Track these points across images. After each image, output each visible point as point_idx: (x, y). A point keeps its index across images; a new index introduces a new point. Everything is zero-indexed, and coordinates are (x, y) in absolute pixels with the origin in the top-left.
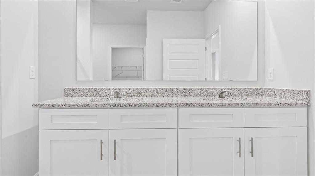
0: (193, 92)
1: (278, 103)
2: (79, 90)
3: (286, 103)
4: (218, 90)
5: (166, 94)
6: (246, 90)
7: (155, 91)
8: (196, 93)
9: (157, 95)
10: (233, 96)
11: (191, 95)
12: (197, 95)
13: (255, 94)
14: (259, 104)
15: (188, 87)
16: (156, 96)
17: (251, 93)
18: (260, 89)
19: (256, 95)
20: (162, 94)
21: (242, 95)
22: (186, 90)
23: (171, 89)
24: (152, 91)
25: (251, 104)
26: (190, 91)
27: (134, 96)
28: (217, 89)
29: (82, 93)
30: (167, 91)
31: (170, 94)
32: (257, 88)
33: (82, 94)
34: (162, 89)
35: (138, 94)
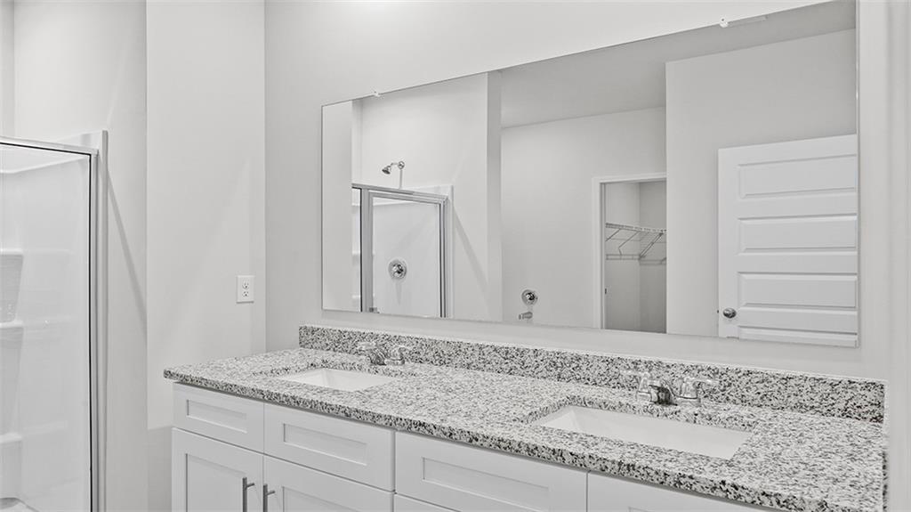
0: (584, 368)
1: (723, 483)
2: (323, 333)
3: (764, 494)
4: (671, 370)
5: (504, 366)
6: (792, 382)
7: (476, 354)
8: (593, 374)
9: (481, 365)
10: (734, 402)
11: (578, 377)
12: (598, 381)
13: (842, 406)
14: (642, 471)
15: (570, 350)
16: (479, 369)
17: (817, 399)
18: (867, 386)
19: (846, 413)
20: (494, 364)
21: (774, 402)
22: (562, 360)
23: (518, 350)
24: (469, 353)
25: (609, 465)
26: (574, 365)
27: (427, 363)
28: (668, 366)
29: (327, 342)
30: (509, 356)
31: (516, 368)
32: (850, 382)
33: (327, 345)
34: (495, 350)
35: (437, 358)
